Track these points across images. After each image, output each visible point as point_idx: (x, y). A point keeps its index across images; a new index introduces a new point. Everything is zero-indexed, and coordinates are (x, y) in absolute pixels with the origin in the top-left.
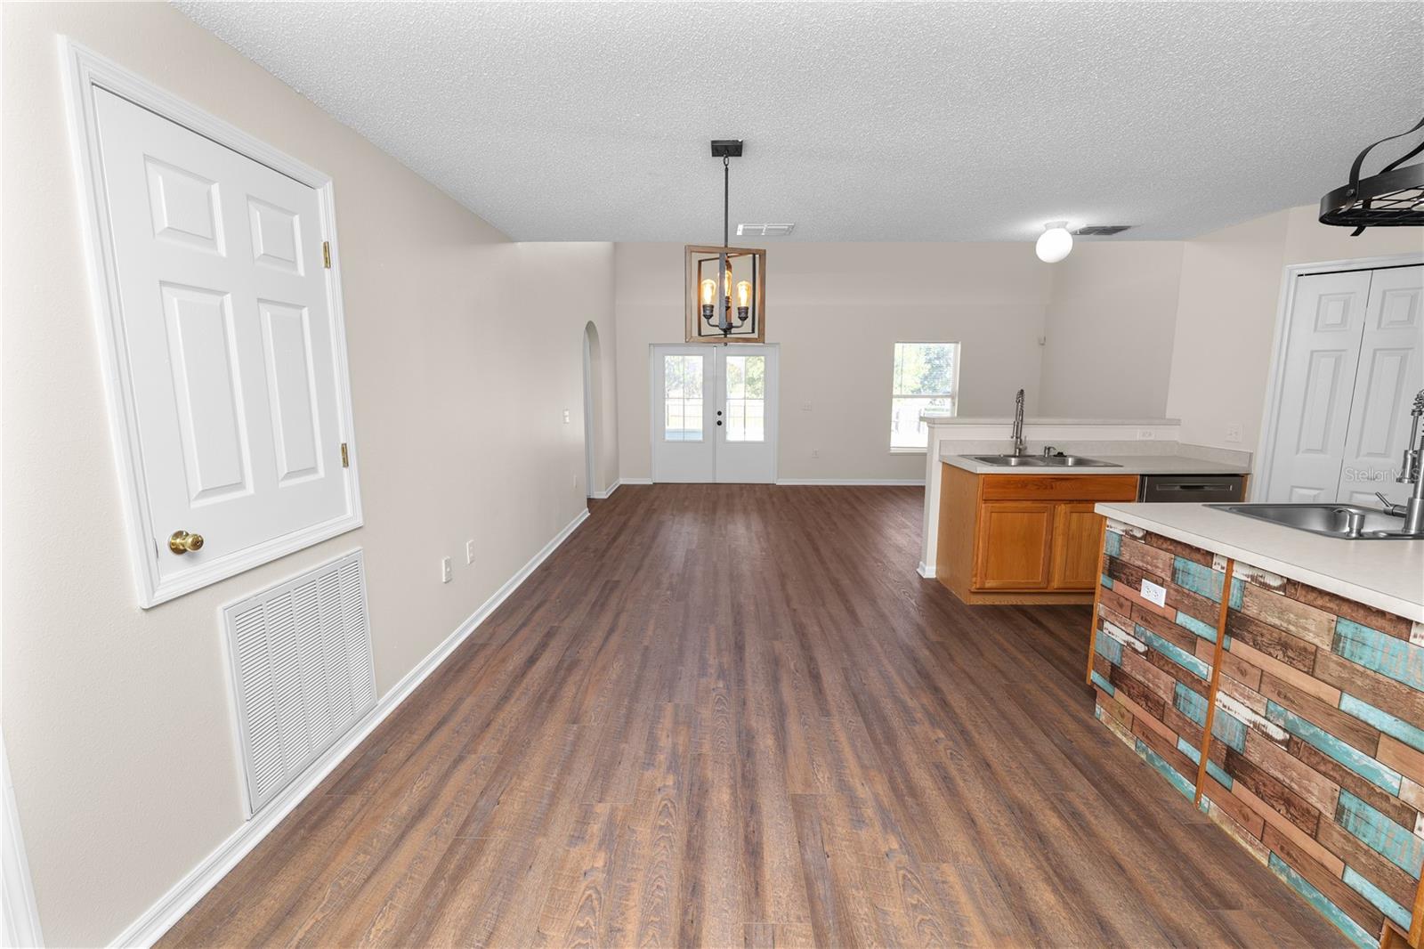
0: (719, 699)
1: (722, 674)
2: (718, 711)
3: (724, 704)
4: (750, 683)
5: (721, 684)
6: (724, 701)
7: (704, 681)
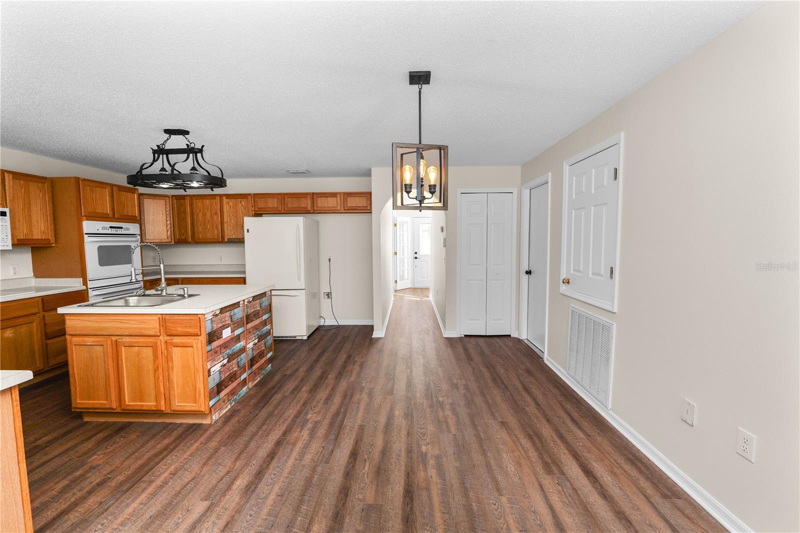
0: (424, 437)
1: (424, 457)
2: (424, 429)
3: (420, 433)
4: (403, 449)
5: (424, 448)
6: (421, 435)
7: (437, 452)
